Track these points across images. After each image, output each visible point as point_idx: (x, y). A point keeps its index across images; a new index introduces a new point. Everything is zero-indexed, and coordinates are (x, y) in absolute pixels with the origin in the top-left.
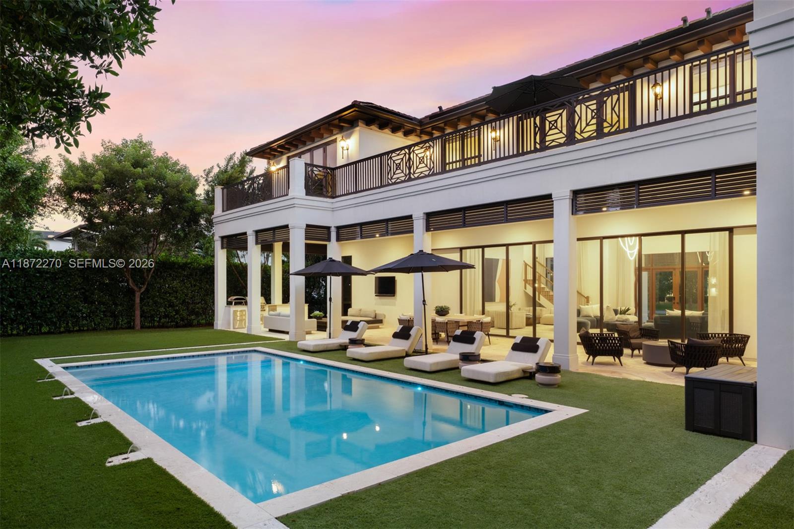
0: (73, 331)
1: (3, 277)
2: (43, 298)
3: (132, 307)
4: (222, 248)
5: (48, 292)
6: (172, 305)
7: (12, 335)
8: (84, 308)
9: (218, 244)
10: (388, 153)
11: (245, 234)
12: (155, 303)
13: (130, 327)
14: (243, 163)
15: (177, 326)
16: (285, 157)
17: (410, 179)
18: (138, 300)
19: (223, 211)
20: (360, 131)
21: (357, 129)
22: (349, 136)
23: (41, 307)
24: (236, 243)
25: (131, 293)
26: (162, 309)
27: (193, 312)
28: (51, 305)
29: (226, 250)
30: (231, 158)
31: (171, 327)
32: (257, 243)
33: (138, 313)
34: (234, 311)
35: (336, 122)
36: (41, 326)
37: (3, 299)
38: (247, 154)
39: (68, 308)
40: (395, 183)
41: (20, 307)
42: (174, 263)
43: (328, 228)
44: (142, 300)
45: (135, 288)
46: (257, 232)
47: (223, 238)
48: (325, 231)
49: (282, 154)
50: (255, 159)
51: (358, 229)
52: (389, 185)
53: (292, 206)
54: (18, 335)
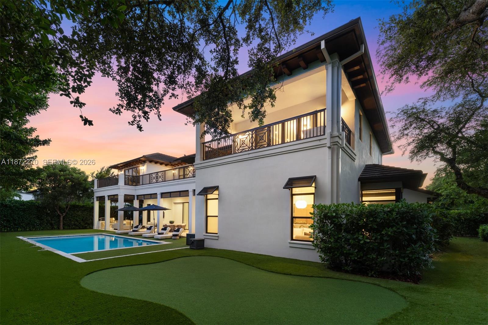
0: (32, 230)
1: (1, 210)
2: (19, 218)
3: (59, 221)
4: (97, 201)
5: (21, 216)
6: (77, 221)
7: (4, 231)
8: (38, 221)
9: (95, 199)
10: (151, 174)
11: (104, 196)
12: (70, 220)
13: (59, 229)
14: (108, 171)
15: (80, 228)
16: (123, 170)
17: (157, 182)
18: (62, 219)
19: (98, 188)
20: (147, 165)
21: (146, 164)
22: (143, 166)
23: (18, 221)
24: (101, 199)
25: (59, 216)
26: (73, 222)
27: (87, 223)
28: (22, 220)
29: (98, 202)
30: (103, 168)
31: (77, 229)
32: (109, 200)
33: (62, 224)
34: (101, 223)
35: (139, 161)
36: (18, 228)
37: (1, 218)
38: (109, 168)
39: (30, 222)
40: (153, 183)
41: (8, 221)
42: (78, 206)
43: (134, 196)
44: (64, 218)
45: (61, 215)
46: (109, 196)
47: (97, 197)
48: (133, 196)
49: (123, 169)
50: (113, 169)
51: (143, 196)
52: (152, 183)
53: (119, 188)
54: (7, 231)
